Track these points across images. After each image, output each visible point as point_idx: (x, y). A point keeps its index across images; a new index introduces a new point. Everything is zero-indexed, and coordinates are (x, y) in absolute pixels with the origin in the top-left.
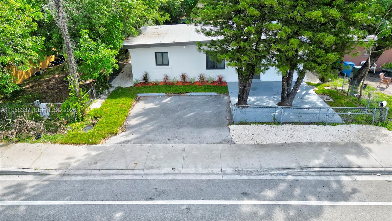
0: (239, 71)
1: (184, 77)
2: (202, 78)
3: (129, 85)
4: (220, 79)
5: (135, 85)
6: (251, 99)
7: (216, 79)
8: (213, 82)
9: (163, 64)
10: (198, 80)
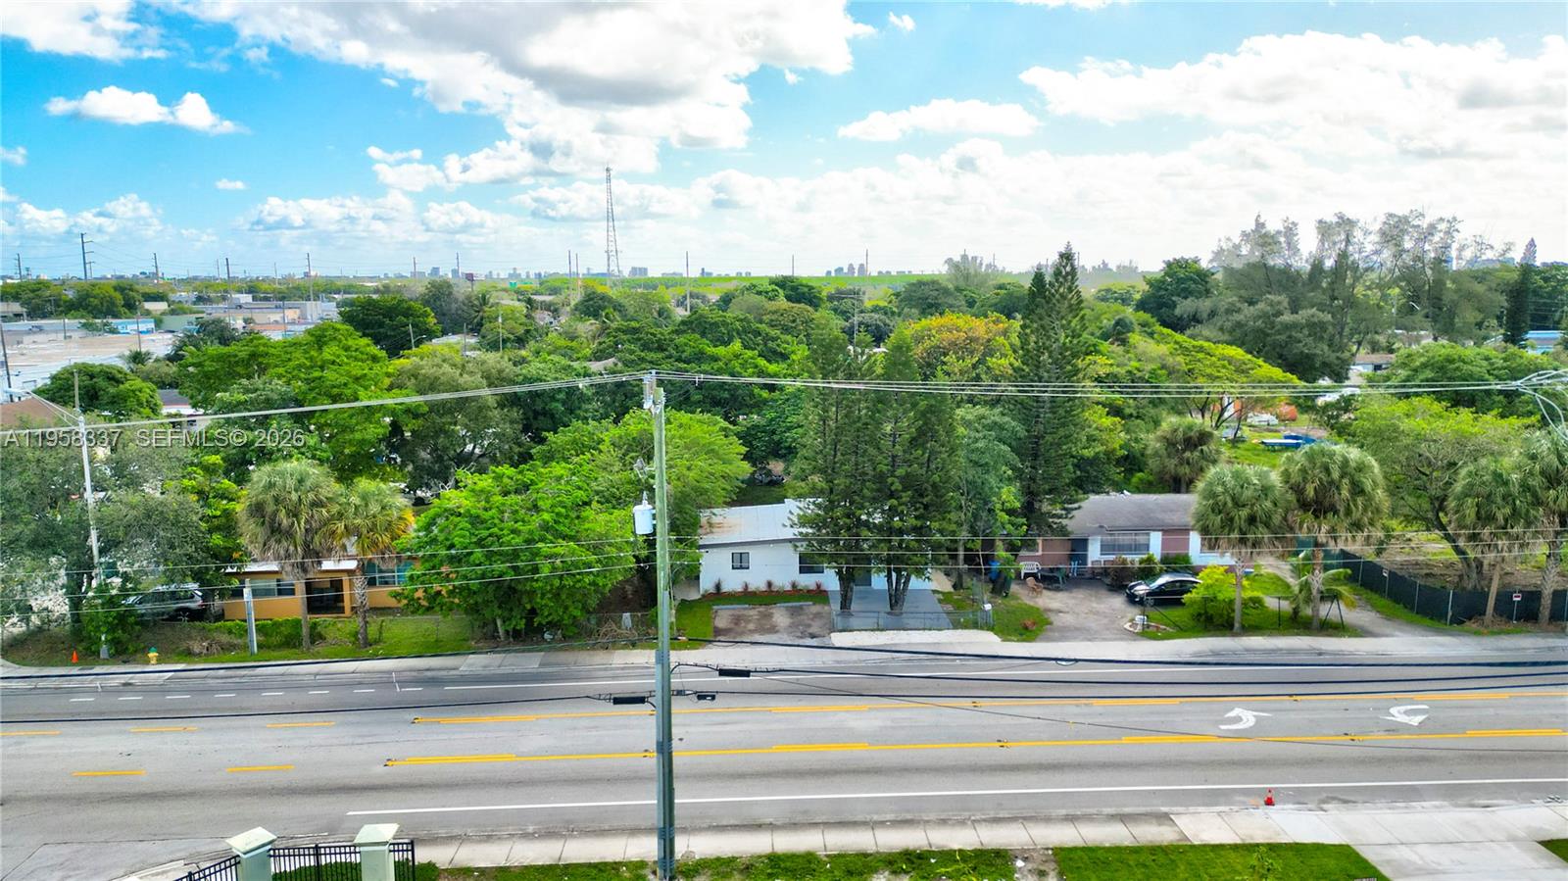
0: (839, 573)
1: (770, 584)
2: (794, 585)
3: (694, 596)
4: (819, 586)
5: (703, 596)
6: (854, 607)
7: (813, 587)
8: (809, 591)
9: (741, 568)
10: (788, 588)
